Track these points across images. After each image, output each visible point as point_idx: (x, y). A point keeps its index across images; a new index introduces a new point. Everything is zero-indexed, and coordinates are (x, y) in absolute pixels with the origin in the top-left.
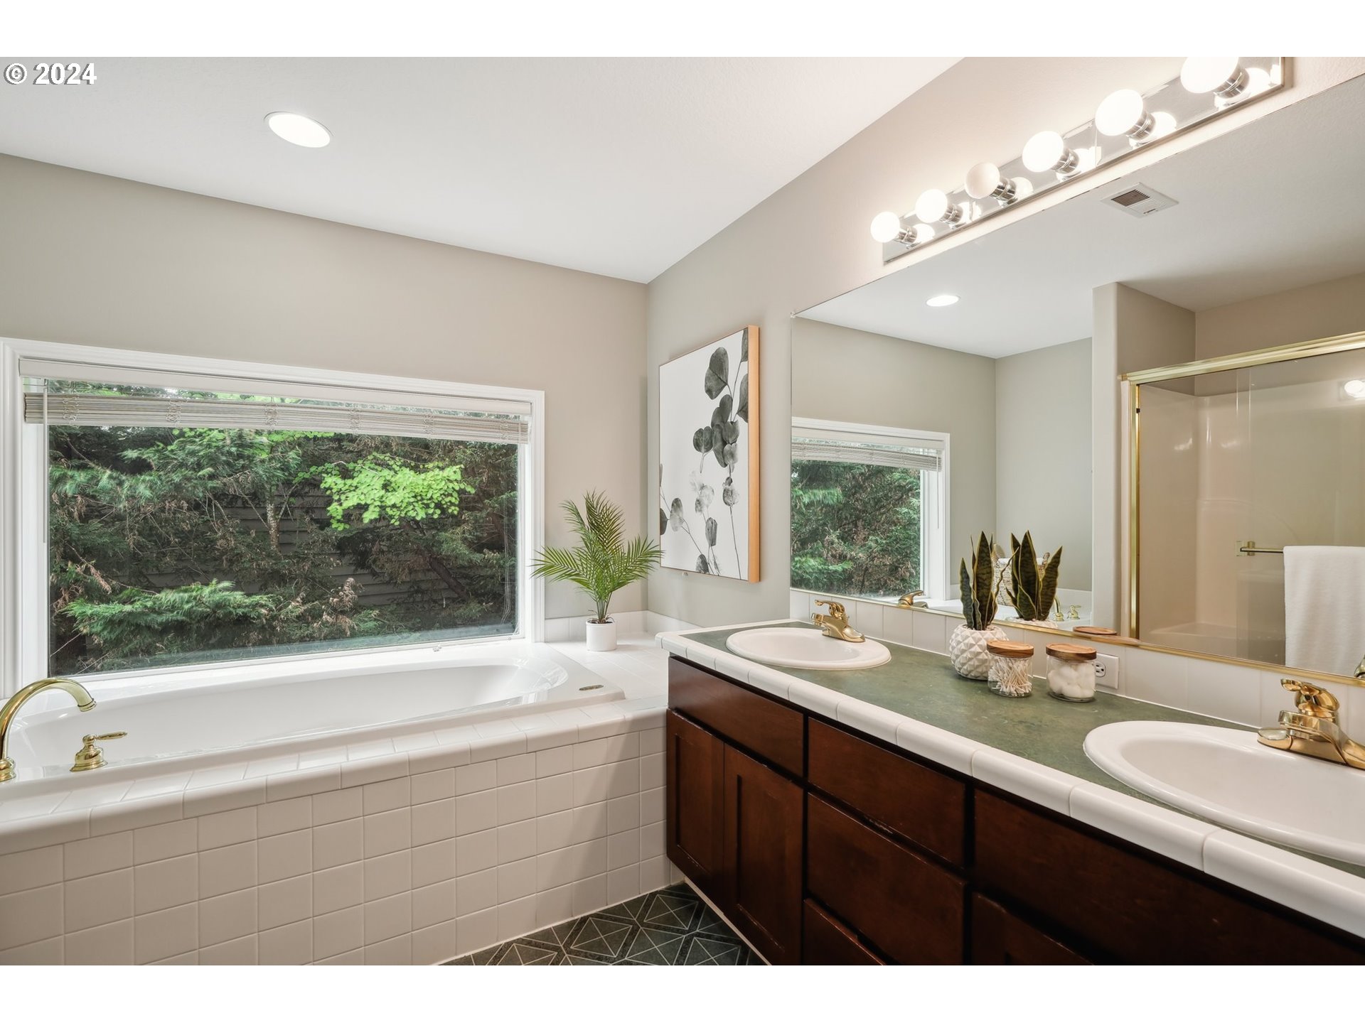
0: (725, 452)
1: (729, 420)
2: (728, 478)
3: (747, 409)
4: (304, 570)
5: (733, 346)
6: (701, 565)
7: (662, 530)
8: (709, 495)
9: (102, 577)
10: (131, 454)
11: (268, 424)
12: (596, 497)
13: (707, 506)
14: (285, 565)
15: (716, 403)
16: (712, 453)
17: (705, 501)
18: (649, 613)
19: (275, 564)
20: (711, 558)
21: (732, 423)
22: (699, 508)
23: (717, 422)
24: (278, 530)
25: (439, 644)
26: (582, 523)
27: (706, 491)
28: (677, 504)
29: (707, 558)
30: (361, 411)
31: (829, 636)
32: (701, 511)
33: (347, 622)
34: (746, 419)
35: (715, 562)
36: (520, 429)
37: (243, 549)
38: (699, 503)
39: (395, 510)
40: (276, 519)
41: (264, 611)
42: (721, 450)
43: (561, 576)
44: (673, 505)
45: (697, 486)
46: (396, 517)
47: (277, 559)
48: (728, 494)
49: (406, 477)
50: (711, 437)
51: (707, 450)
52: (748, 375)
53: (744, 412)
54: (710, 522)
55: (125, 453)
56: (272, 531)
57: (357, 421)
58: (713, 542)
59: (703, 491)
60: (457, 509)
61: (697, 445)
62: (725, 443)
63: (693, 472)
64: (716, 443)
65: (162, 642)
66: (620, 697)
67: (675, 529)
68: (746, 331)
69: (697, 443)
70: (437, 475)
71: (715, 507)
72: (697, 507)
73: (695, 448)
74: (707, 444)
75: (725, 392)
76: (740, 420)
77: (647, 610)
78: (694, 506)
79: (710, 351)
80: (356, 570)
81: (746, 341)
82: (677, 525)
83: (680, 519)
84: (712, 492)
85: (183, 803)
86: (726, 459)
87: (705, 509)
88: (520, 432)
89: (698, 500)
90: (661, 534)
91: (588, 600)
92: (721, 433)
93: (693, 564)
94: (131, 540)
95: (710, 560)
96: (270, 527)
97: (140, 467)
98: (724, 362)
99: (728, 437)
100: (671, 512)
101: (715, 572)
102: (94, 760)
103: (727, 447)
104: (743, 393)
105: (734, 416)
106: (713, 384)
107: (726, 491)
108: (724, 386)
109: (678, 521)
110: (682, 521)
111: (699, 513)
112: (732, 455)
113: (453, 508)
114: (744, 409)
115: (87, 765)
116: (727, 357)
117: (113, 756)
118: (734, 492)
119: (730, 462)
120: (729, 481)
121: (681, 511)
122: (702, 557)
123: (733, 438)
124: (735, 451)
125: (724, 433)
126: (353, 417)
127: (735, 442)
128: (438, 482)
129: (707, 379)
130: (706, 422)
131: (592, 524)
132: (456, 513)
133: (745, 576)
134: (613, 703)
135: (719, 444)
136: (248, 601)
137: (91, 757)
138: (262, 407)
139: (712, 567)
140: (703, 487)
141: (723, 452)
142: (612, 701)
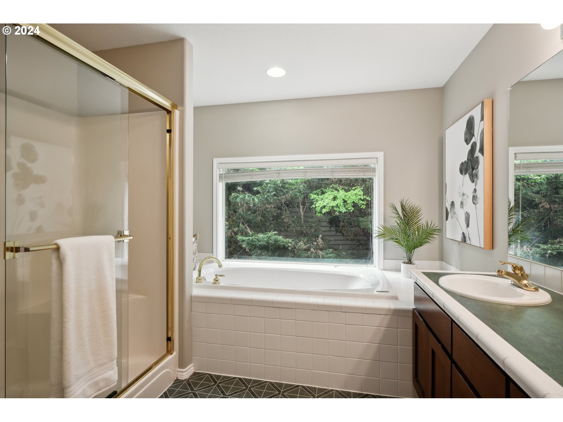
0: (473, 174)
1: (475, 156)
2: (475, 189)
3: (483, 149)
4: (312, 231)
5: (476, 113)
6: (463, 238)
7: (447, 219)
8: (466, 199)
9: (250, 230)
10: (255, 189)
11: (277, 177)
12: (405, 201)
13: (465, 205)
14: (305, 229)
15: (469, 147)
16: (467, 175)
17: (465, 202)
18: (444, 263)
19: (301, 228)
20: (467, 234)
21: (476, 157)
22: (462, 206)
23: (470, 158)
24: (304, 216)
25: (337, 264)
26: (398, 214)
27: (465, 197)
28: (453, 204)
29: (465, 234)
30: (307, 170)
31: (513, 285)
32: (463, 208)
33: (320, 253)
34: (483, 155)
35: (469, 237)
36: (372, 171)
37: (291, 222)
38: (462, 204)
39: (337, 208)
40: (303, 212)
41: (290, 244)
42: (471, 173)
43: (388, 239)
44: (451, 204)
45: (461, 193)
46: (338, 211)
47: (303, 226)
48: (474, 198)
49: (341, 194)
50: (467, 166)
51: (465, 174)
52: (483, 129)
53: (482, 151)
54: (467, 214)
55: (254, 188)
56: (302, 216)
57: (306, 174)
58: (468, 226)
59: (464, 197)
60: (365, 206)
61: (461, 172)
62: (473, 169)
63: (459, 186)
64: (469, 170)
65: (264, 253)
66: (395, 298)
67: (452, 218)
68: (483, 103)
69: (461, 170)
70: (352, 193)
71: (469, 207)
72: (461, 206)
73: (460, 173)
74: (465, 170)
75: (473, 140)
76: (480, 155)
77: (443, 261)
78: (460, 205)
79: (466, 118)
80: (336, 233)
81: (483, 109)
82: (453, 215)
83: (454, 212)
84: (467, 197)
85: (231, 299)
86: (473, 178)
87: (464, 206)
88: (372, 172)
89: (461, 202)
90: (446, 221)
91: (401, 252)
92: (471, 163)
93: (459, 238)
94: (259, 218)
95: (467, 235)
96: (301, 215)
97: (258, 192)
98: (473, 123)
99: (475, 165)
100: (450, 209)
101: (469, 242)
102: (217, 282)
103: (474, 171)
104: (481, 140)
105: (477, 154)
106: (468, 136)
107: (474, 196)
108: (473, 137)
109: (453, 213)
110: (455, 213)
111: (462, 209)
112: (477, 176)
113: (363, 206)
114: (482, 149)
115: (216, 283)
116: (474, 120)
117: (222, 282)
118: (477, 197)
119: (476, 180)
120: (475, 190)
121: (454, 208)
122: (463, 233)
123: (477, 166)
124: (478, 173)
125: (473, 163)
126: (304, 172)
127: (478, 168)
128: (352, 196)
129: (466, 134)
130: (465, 158)
131: (404, 215)
132: (364, 208)
133: (482, 246)
134: (390, 300)
135: (471, 170)
136: (285, 240)
137: (217, 281)
138: (276, 171)
139: (467, 239)
140: (463, 195)
141: (472, 174)
142: (390, 299)
